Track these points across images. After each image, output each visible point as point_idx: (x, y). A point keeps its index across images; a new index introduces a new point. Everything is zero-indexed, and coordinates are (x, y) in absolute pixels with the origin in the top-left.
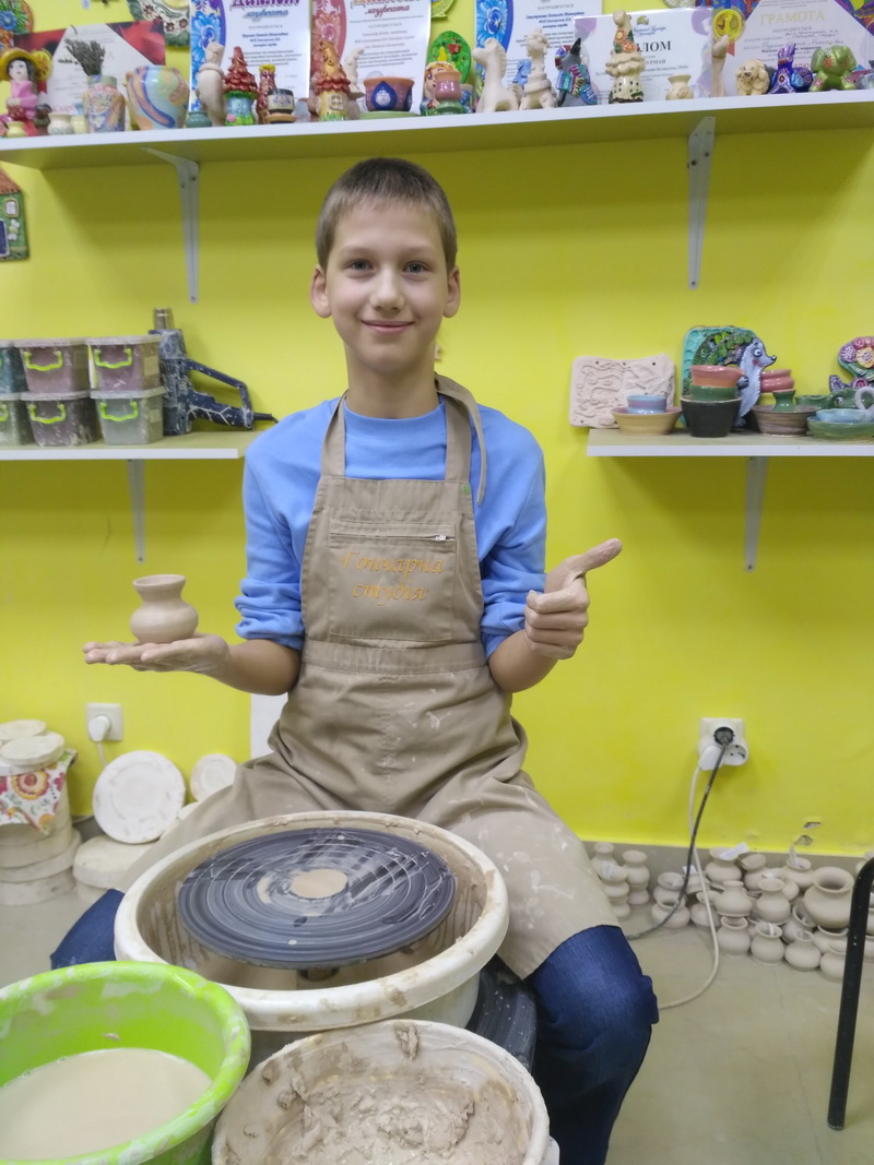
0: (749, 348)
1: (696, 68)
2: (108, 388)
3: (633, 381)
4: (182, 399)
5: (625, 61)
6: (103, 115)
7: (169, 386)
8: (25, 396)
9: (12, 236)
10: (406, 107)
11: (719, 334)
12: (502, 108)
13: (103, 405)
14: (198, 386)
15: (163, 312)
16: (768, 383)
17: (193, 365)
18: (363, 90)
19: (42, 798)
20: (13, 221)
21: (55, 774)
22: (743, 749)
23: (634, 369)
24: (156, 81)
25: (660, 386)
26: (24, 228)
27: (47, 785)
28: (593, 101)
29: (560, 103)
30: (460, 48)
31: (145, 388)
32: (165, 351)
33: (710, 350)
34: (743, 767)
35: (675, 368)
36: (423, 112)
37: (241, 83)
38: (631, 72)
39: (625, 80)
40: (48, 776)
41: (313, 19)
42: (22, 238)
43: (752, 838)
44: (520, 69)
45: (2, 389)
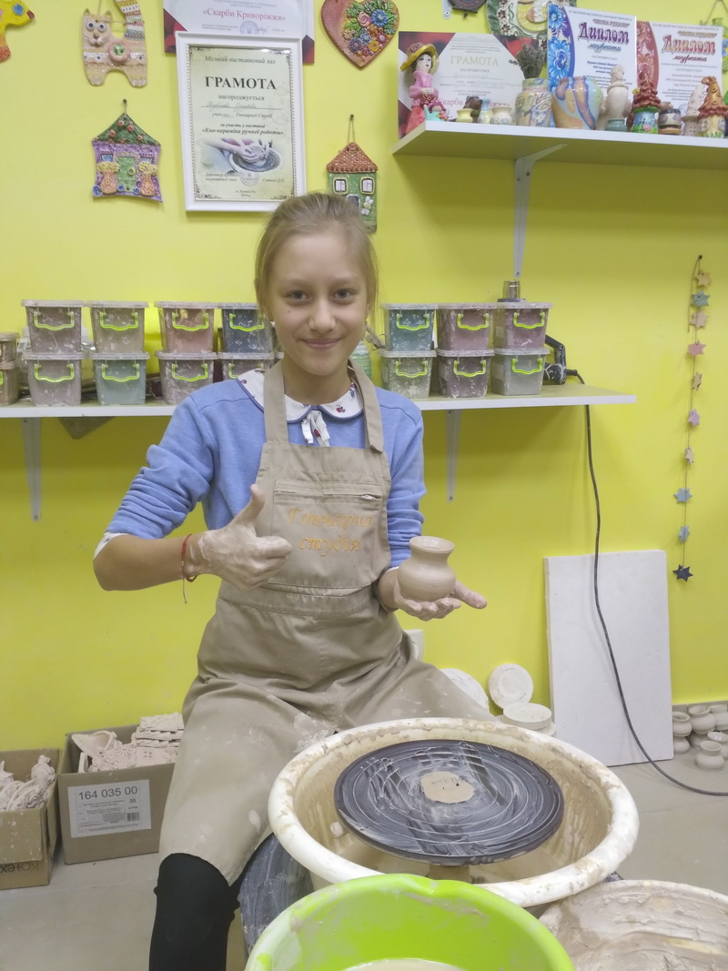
2: (517, 346)
8: (449, 353)
20: (368, 198)
42: (372, 214)
45: (421, 346)
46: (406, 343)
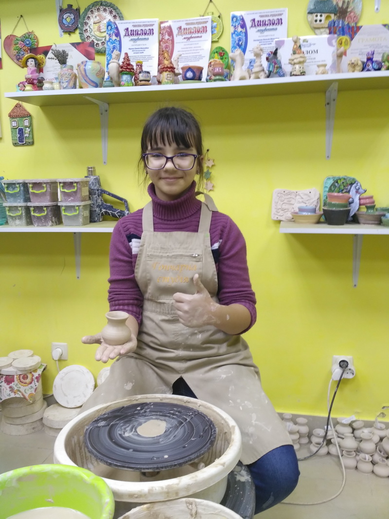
0: (354, 186)
1: (330, 62)
2: (66, 201)
3: (301, 200)
4: (98, 206)
5: (298, 58)
6: (67, 82)
7: (93, 201)
8: (29, 204)
9: (26, 135)
10: (200, 79)
11: (340, 179)
12: (242, 79)
13: (63, 208)
14: (106, 201)
15: (91, 168)
16: (362, 201)
17: (105, 192)
18: (181, 71)
19: (30, 385)
20: (27, 128)
21: (36, 375)
22: (353, 371)
23: (302, 195)
24: (90, 67)
25: (313, 202)
26: (32, 131)
27: (32, 380)
28: (283, 75)
29: (268, 77)
30: (224, 54)
31: (82, 201)
32: (91, 185)
33: (336, 187)
34: (353, 379)
35: (320, 194)
36: (207, 81)
37: (127, 68)
38: (300, 63)
39: (297, 66)
40: (33, 375)
41: (160, 42)
42: (31, 136)
43: (357, 413)
44: (250, 63)
45: (19, 201)
46: (12, 199)
